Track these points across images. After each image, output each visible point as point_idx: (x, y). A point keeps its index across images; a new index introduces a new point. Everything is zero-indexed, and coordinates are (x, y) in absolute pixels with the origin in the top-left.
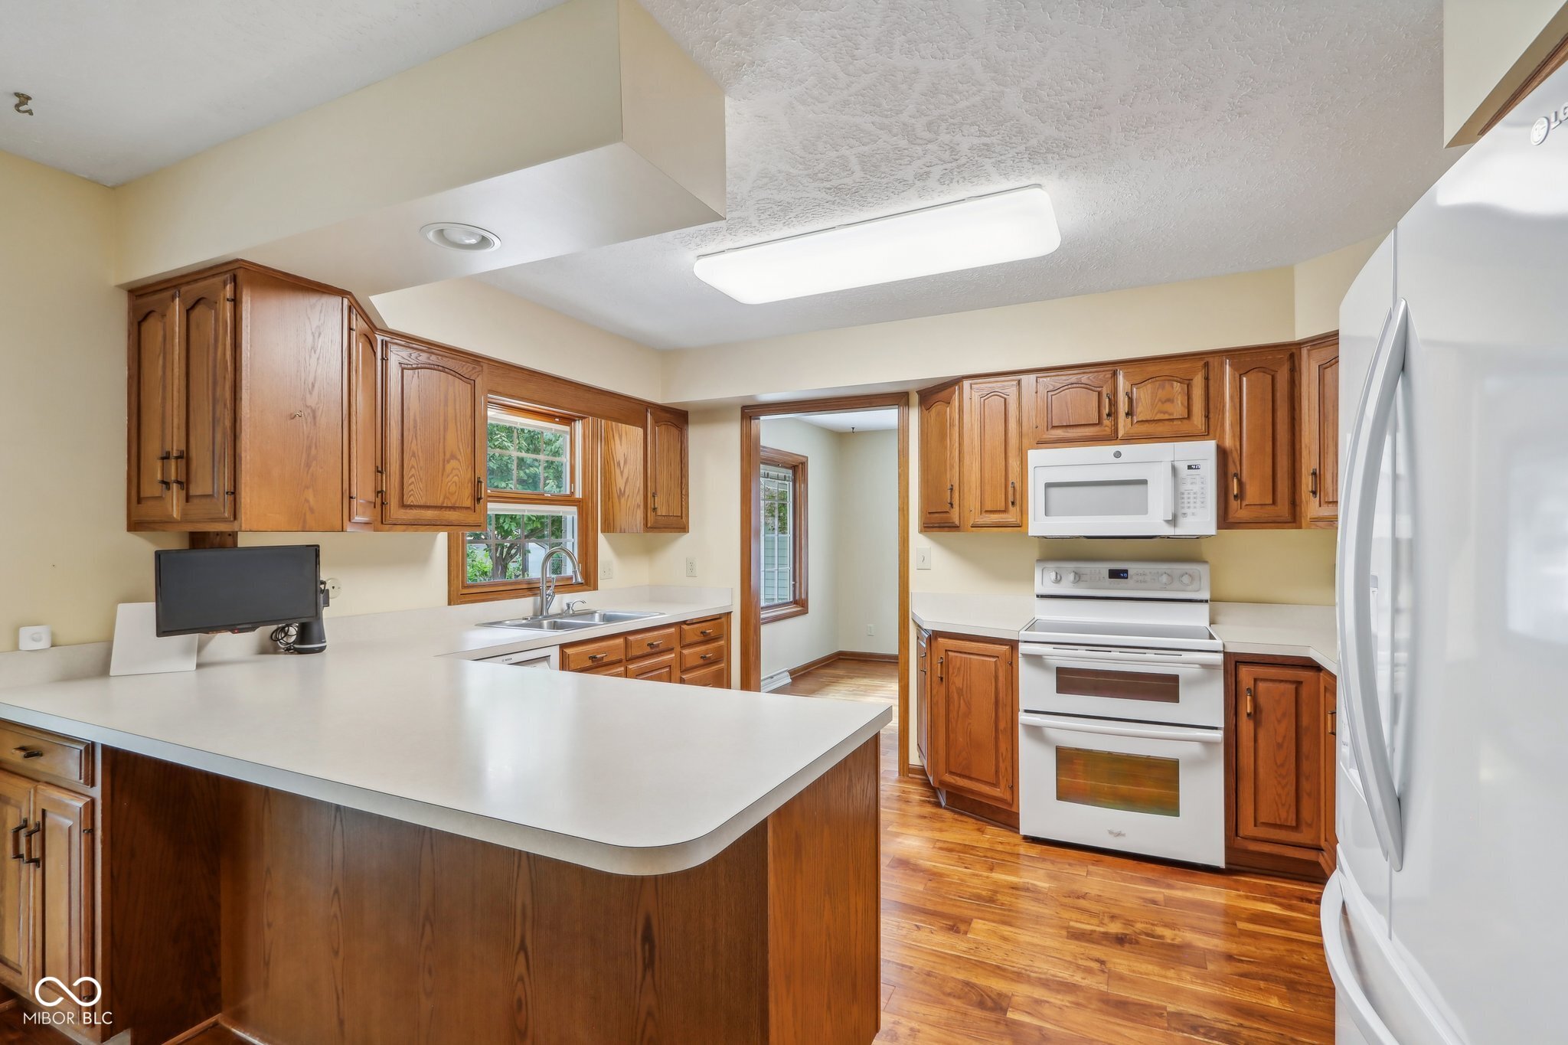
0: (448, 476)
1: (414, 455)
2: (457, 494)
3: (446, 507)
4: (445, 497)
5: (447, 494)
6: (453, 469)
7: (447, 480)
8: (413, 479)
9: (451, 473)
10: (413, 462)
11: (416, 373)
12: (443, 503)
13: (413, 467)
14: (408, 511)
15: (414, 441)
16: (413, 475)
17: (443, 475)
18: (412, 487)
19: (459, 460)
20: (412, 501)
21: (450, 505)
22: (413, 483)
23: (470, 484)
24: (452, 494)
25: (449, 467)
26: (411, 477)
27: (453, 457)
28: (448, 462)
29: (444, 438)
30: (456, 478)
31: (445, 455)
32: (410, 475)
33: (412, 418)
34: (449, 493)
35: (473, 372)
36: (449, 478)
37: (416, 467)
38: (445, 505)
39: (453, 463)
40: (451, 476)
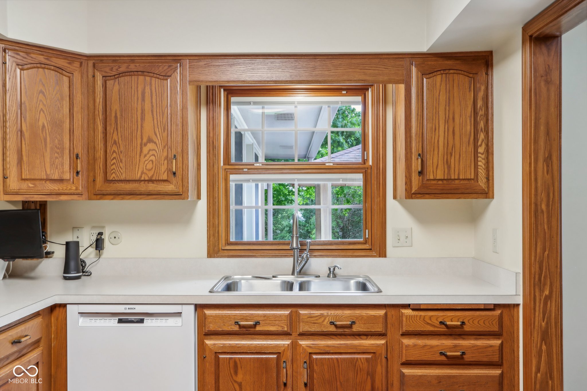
0: (145, 156)
1: (115, 142)
2: (154, 169)
3: (145, 181)
4: (142, 173)
5: (145, 170)
6: (149, 150)
7: (144, 159)
8: (114, 161)
9: (148, 153)
10: (115, 148)
11: (117, 81)
12: (141, 177)
13: (114, 152)
14: (111, 185)
15: (116, 132)
16: (114, 158)
17: (140, 156)
18: (114, 166)
19: (155, 143)
20: (114, 177)
21: (147, 178)
22: (114, 164)
23: (166, 161)
24: (149, 170)
25: (145, 150)
26: (113, 159)
27: (150, 140)
28: (145, 145)
29: (142, 126)
30: (153, 158)
31: (142, 139)
32: (112, 158)
33: (113, 114)
34: (146, 169)
35: (169, 69)
36: (146, 158)
37: (117, 151)
38: (142, 179)
39: (150, 146)
40: (148, 156)
